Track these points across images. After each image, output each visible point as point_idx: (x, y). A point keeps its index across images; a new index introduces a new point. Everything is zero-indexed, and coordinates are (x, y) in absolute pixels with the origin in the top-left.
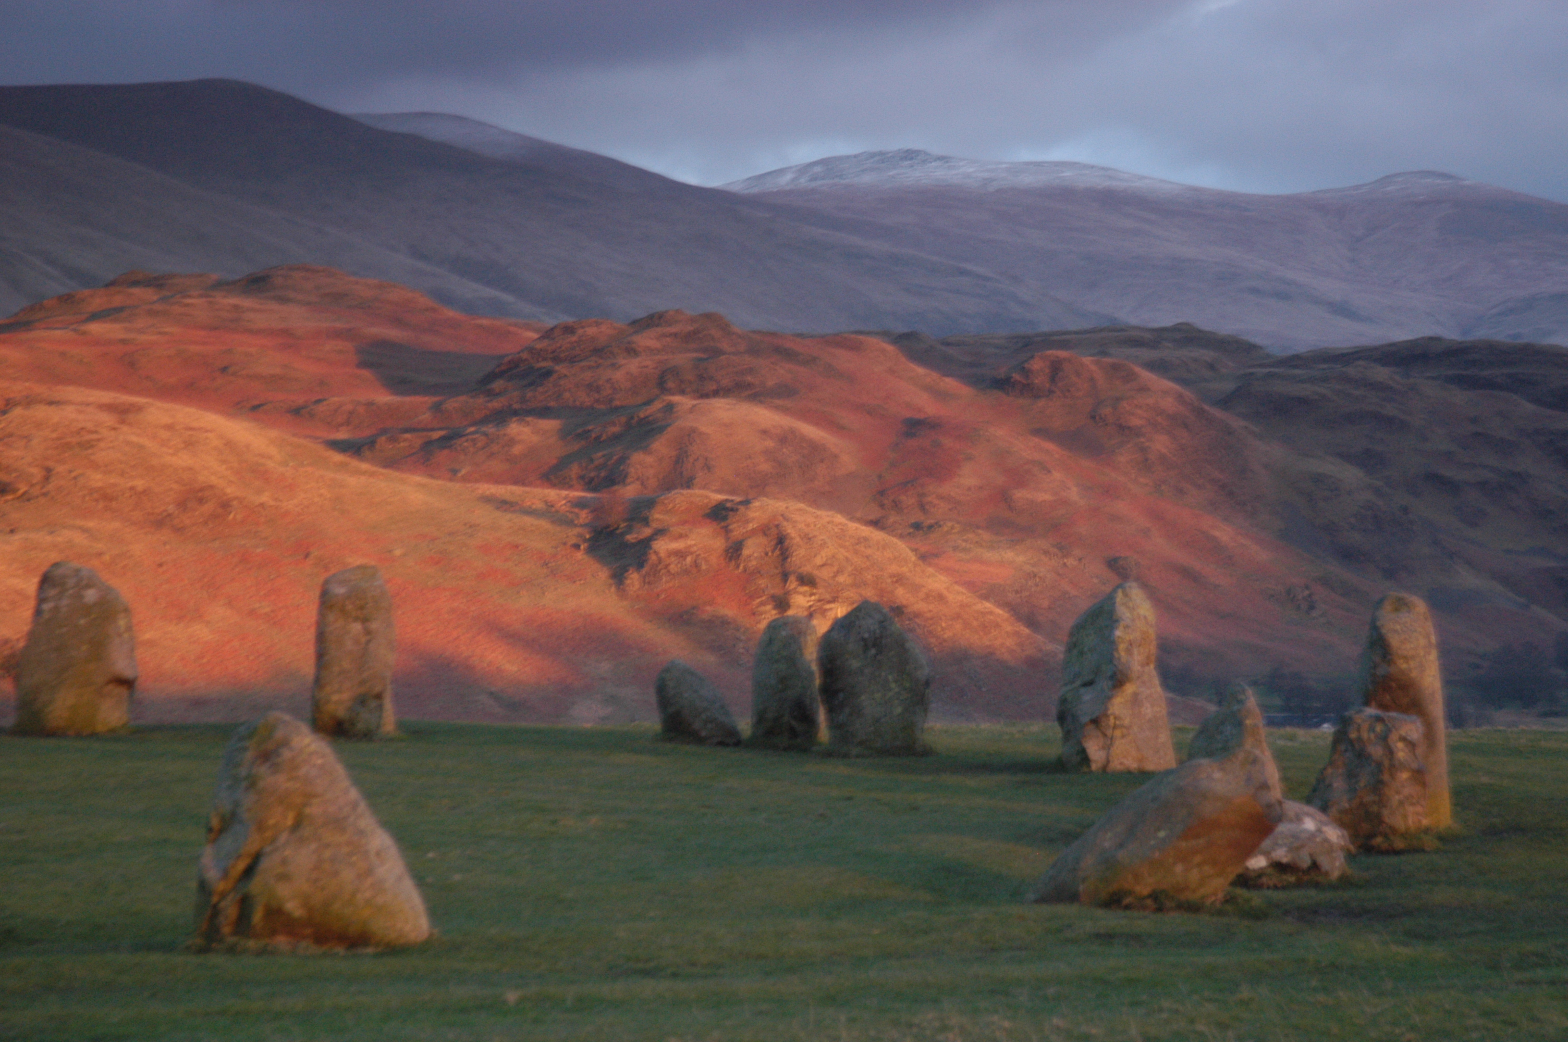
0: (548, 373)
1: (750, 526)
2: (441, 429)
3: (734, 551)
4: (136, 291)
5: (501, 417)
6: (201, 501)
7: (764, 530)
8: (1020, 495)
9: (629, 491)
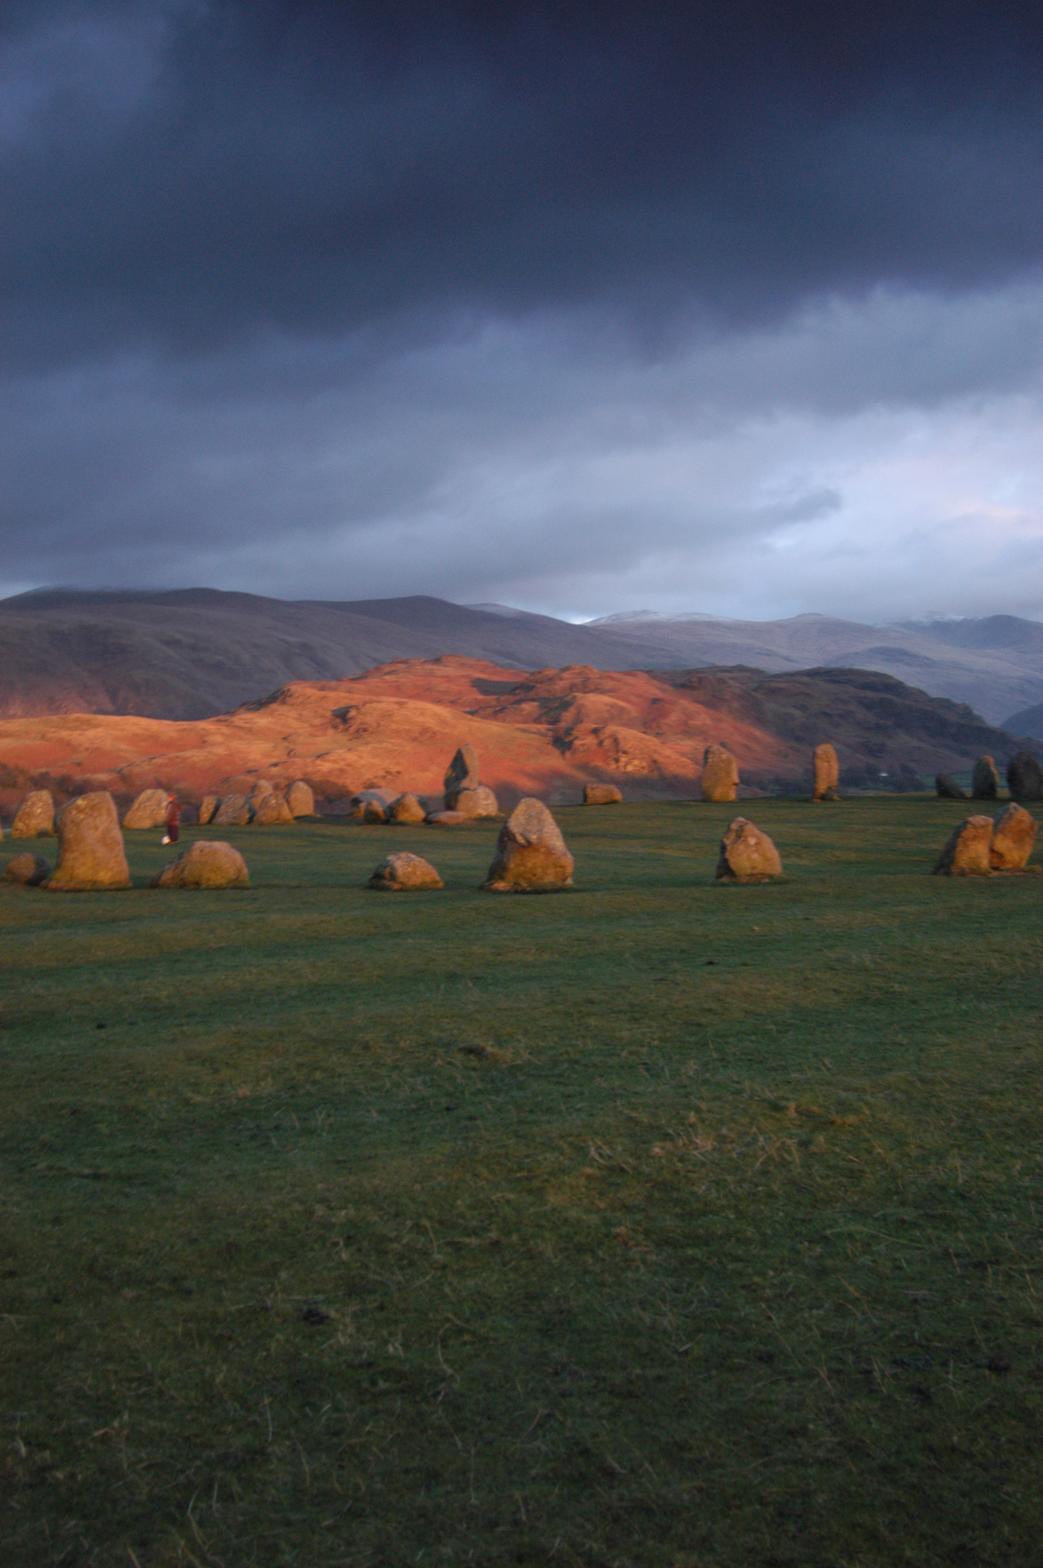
0: (533, 687)
1: (606, 735)
2: (499, 706)
3: (601, 743)
4: (400, 666)
5: (519, 702)
6: (427, 732)
7: (610, 736)
8: (691, 722)
9: (563, 725)
